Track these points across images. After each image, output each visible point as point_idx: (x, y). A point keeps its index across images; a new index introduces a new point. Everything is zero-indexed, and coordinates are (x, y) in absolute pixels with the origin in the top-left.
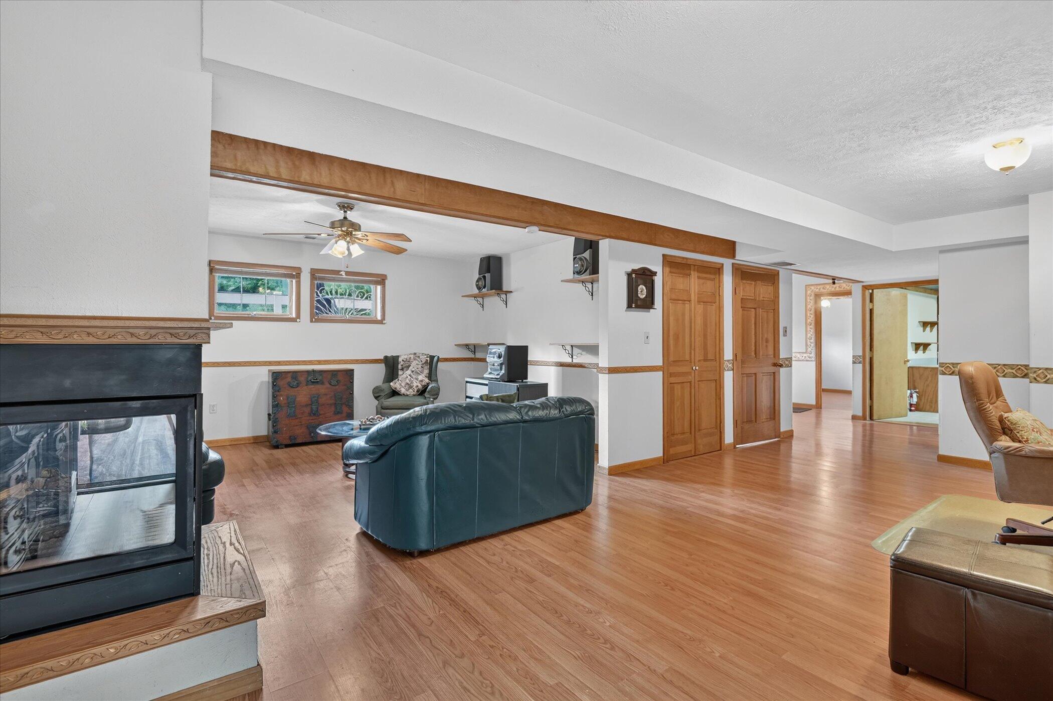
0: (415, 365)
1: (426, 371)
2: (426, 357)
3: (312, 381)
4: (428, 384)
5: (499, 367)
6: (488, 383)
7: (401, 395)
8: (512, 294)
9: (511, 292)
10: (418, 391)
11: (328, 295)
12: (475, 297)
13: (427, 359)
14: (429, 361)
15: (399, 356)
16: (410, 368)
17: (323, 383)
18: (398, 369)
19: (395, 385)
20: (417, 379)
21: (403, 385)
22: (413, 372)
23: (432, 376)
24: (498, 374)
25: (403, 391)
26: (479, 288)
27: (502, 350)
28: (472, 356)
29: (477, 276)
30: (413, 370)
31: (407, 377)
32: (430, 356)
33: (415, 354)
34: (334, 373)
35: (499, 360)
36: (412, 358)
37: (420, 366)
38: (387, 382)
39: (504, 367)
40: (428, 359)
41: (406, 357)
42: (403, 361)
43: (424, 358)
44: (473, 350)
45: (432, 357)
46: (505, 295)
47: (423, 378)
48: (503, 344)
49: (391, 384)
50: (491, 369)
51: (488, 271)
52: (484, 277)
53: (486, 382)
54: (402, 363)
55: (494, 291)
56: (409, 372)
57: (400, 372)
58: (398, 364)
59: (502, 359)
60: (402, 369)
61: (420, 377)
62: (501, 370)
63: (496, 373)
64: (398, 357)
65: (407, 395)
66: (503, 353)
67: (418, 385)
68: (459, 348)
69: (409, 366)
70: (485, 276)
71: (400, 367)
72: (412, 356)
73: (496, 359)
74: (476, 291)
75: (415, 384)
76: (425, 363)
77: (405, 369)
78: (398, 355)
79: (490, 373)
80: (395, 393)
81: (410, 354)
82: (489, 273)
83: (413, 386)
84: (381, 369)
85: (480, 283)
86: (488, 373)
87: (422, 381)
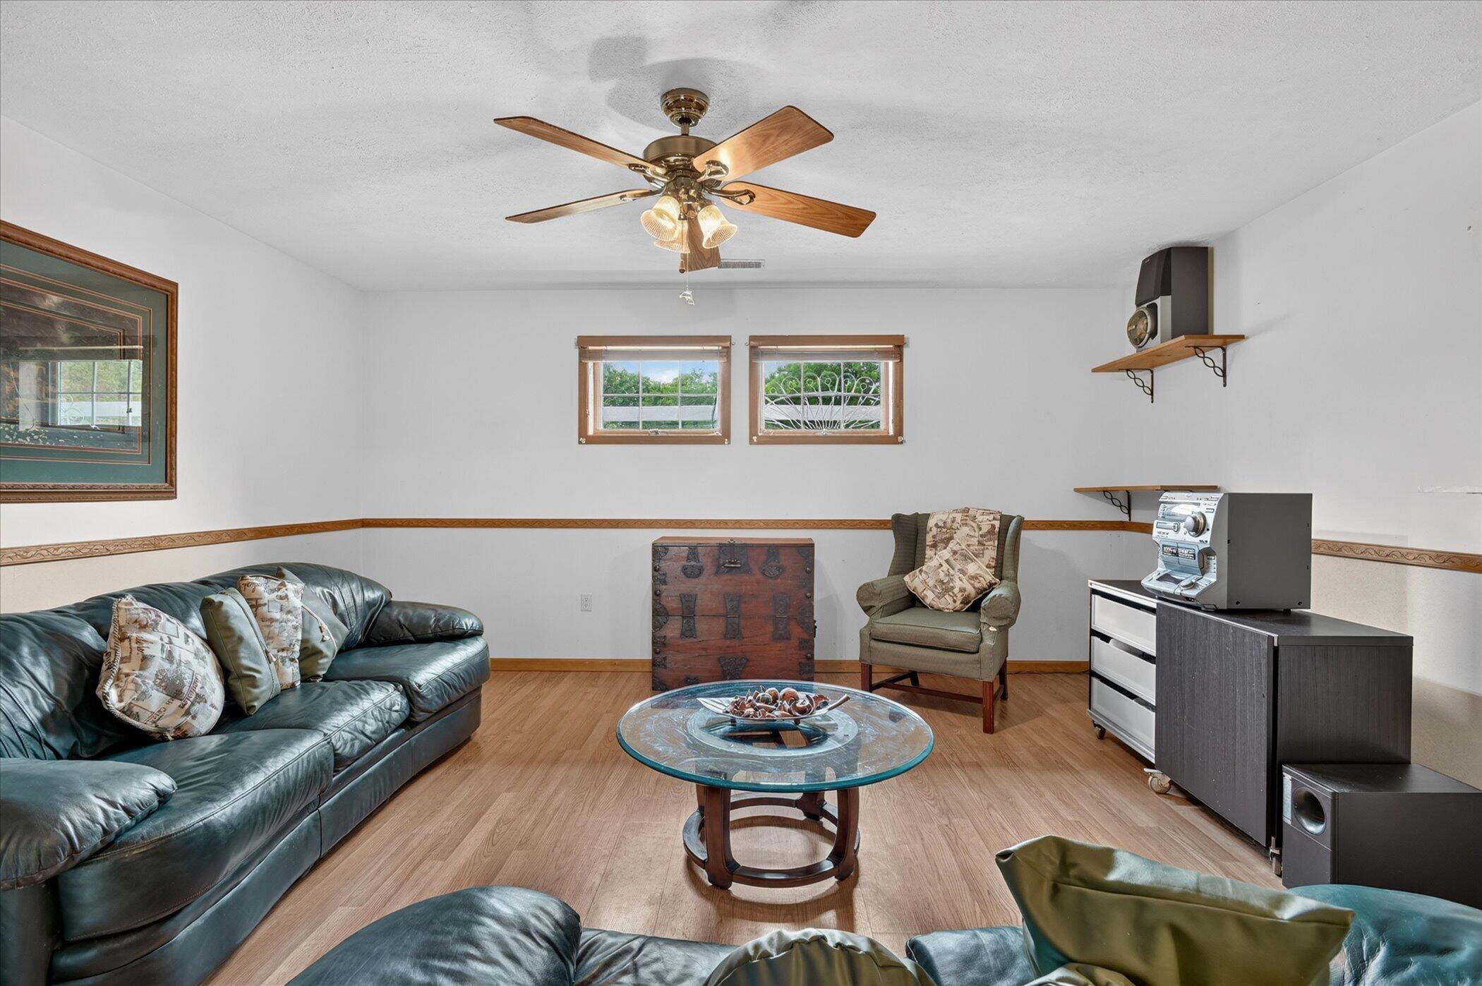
0: (964, 537)
1: (991, 554)
2: (991, 517)
3: (726, 565)
4: (991, 586)
5: (1195, 563)
6: (1155, 606)
7: (926, 607)
8: (1243, 344)
9: (1242, 337)
10: (965, 601)
11: (817, 390)
12: (1126, 366)
13: (993, 522)
14: (997, 530)
15: (929, 515)
16: (952, 545)
17: (749, 572)
18: (924, 546)
19: (915, 581)
20: (962, 572)
21: (931, 583)
22: (955, 553)
23: (1004, 565)
24: (1192, 586)
25: (930, 598)
26: (1137, 341)
27: (1207, 507)
28: (1120, 516)
29: (1132, 309)
30: (957, 548)
31: (941, 565)
32: (1002, 516)
33: (966, 510)
34: (773, 549)
35: (1197, 540)
36: (958, 519)
37: (975, 541)
38: (898, 573)
39: (1213, 562)
40: (997, 524)
41: (944, 517)
42: (936, 525)
43: (986, 522)
44: (1125, 503)
45: (1006, 520)
46: (1219, 351)
47: (981, 569)
48: (1214, 489)
49: (907, 578)
50: (1167, 564)
51: (1165, 291)
52: (1153, 308)
53: (1152, 603)
54: (935, 530)
55: (1183, 337)
56: (946, 554)
57: (929, 552)
58: (926, 533)
59: (1207, 536)
60: (934, 546)
61: (972, 568)
62: (1204, 570)
63: (1187, 579)
64: (927, 516)
65: (939, 610)
66: (1210, 519)
67: (963, 586)
68: (1087, 498)
69: (951, 538)
70: (1155, 306)
71: (929, 539)
72: (959, 517)
73: (1185, 536)
74: (1130, 350)
75: (958, 584)
76: (988, 532)
77: (941, 545)
78: (929, 512)
79: (1164, 578)
80: (912, 601)
81: (956, 511)
82: (1168, 294)
83: (953, 588)
84: (886, 543)
85: (1141, 326)
86: (1155, 576)
87: (975, 577)
